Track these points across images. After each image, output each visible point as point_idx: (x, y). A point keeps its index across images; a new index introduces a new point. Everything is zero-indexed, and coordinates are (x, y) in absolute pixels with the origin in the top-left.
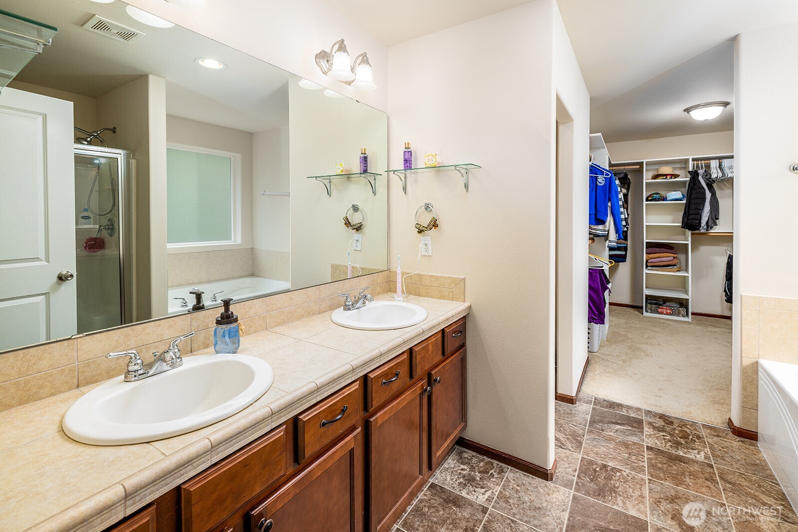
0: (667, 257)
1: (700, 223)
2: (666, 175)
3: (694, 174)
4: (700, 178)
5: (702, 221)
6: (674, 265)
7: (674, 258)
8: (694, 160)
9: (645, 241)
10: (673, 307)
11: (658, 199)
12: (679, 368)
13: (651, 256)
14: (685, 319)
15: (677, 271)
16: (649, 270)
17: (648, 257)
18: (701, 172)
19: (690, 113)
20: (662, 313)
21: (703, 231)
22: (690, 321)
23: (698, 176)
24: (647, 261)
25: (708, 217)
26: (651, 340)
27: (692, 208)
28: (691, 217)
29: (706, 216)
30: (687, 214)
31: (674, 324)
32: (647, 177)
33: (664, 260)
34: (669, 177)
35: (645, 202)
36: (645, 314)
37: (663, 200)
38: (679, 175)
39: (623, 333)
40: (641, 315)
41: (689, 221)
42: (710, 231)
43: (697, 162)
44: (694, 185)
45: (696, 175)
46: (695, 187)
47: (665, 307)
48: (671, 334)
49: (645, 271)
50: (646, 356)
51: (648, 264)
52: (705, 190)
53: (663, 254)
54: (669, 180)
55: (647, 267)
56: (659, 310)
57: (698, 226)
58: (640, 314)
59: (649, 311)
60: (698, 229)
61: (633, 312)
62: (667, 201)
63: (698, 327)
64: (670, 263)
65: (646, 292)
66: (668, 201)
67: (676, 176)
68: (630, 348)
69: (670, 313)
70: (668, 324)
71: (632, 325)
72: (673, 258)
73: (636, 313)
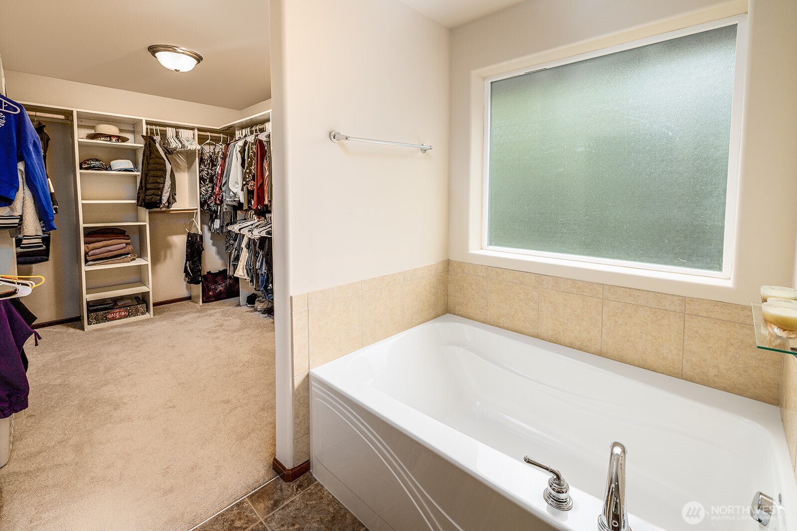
0: (117, 245)
1: (161, 199)
2: (110, 136)
3: (149, 141)
4: (157, 145)
5: (163, 198)
6: (128, 254)
7: (127, 244)
8: (148, 123)
9: (82, 225)
10: (128, 306)
11: (98, 167)
12: (171, 404)
13: (91, 246)
14: (147, 316)
15: (131, 260)
16: (89, 265)
17: (88, 247)
18: (157, 138)
19: (157, 54)
20: (114, 319)
21: (164, 209)
22: (152, 316)
23: (155, 143)
24: (86, 254)
25: (169, 193)
26: (112, 372)
27: (149, 182)
28: (149, 192)
29: (168, 192)
30: (144, 188)
31: (135, 328)
32: (80, 135)
33: (112, 249)
34: (114, 140)
35: (78, 171)
36: (87, 327)
37: (106, 169)
38: (128, 139)
39: (59, 381)
40: (81, 332)
41: (146, 197)
42: (171, 209)
43: (151, 127)
44: (151, 153)
45: (152, 141)
46: (153, 156)
47: (118, 310)
48: (137, 347)
49: (84, 268)
50: (115, 409)
51: (88, 258)
52: (165, 161)
53: (111, 241)
54: (114, 142)
55: (86, 261)
56: (110, 316)
57: (158, 203)
58: (78, 331)
59: (94, 321)
60: (159, 207)
61: (66, 332)
62: (111, 170)
63: (165, 322)
64: (123, 251)
65: (87, 297)
66: (113, 170)
67: (125, 140)
68: (81, 407)
69: (125, 315)
70: (127, 333)
71: (71, 357)
72: (124, 245)
73: (72, 330)
